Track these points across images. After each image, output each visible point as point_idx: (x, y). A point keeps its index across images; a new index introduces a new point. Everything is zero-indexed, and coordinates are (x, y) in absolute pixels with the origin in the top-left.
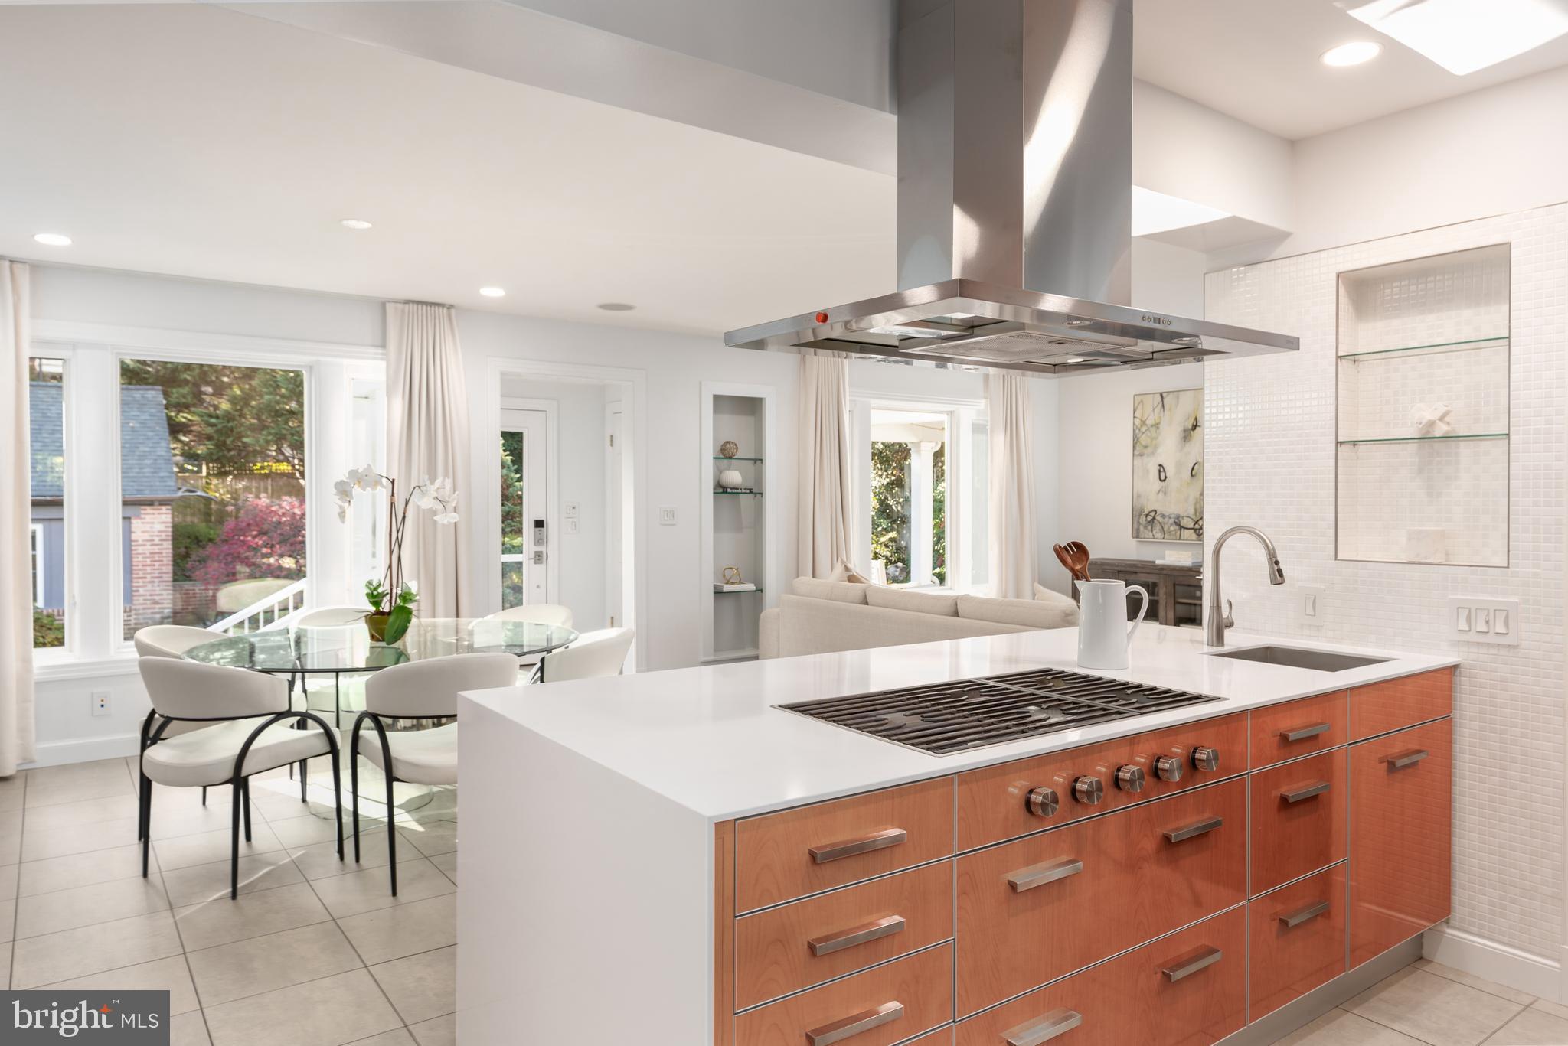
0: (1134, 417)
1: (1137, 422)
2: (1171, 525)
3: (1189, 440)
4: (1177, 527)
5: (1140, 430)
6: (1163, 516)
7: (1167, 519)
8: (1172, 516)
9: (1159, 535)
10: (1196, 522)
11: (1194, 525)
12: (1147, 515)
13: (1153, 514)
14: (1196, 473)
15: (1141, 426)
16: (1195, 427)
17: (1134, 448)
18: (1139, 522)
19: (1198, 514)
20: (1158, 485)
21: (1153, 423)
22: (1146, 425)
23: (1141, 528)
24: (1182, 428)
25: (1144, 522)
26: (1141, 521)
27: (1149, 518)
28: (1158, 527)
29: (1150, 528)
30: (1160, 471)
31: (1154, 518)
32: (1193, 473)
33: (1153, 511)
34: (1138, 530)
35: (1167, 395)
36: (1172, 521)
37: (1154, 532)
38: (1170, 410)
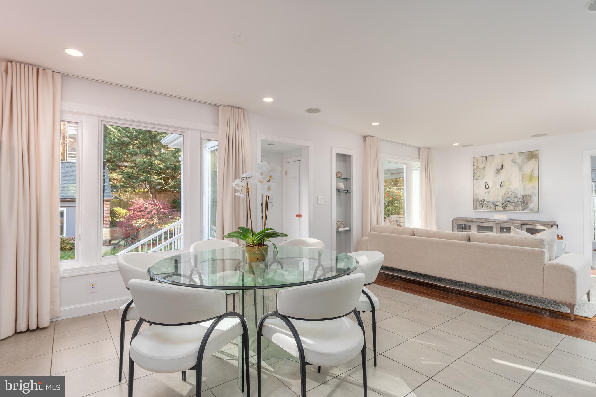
0: (474, 166)
1: (475, 167)
2: (491, 205)
3: (499, 173)
4: (494, 206)
5: (476, 170)
6: (488, 202)
7: (489, 203)
8: (492, 202)
9: (486, 209)
10: (503, 204)
11: (502, 205)
12: (480, 202)
13: (483, 201)
14: (503, 186)
15: (477, 169)
16: (502, 168)
17: (474, 177)
18: (476, 204)
19: (504, 201)
20: (485, 190)
21: (482, 167)
22: (479, 168)
23: (478, 206)
24: (496, 169)
25: (479, 204)
26: (477, 204)
27: (481, 203)
28: (485, 206)
29: (481, 206)
30: (486, 185)
31: (483, 202)
32: (501, 186)
33: (483, 200)
34: (476, 207)
35: (489, 157)
36: (491, 203)
37: (483, 208)
38: (490, 162)
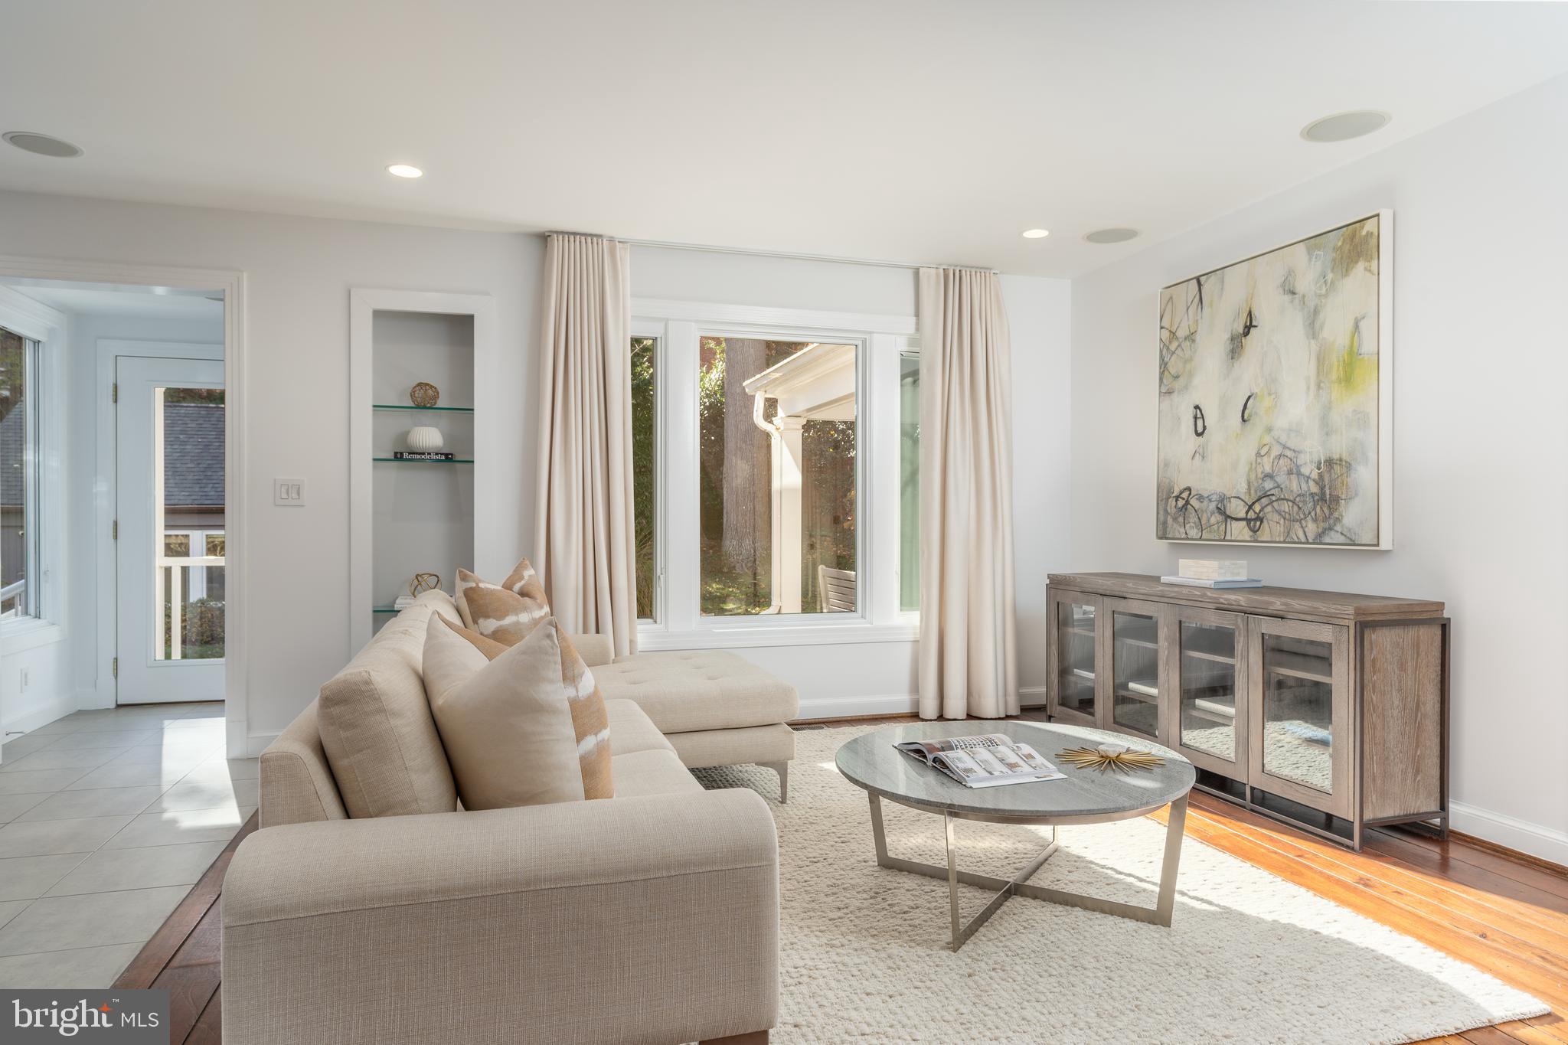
0: (1162, 328)
1: (1166, 334)
2: (1212, 513)
3: (1240, 355)
4: (1220, 518)
5: (1168, 349)
6: (1200, 498)
7: (1206, 502)
8: (1214, 497)
9: (1194, 533)
10: (1250, 507)
11: (1247, 512)
12: (1177, 498)
13: (1185, 495)
14: (1250, 416)
15: (1170, 342)
16: (1248, 328)
17: (1161, 380)
18: (1166, 511)
19: (1252, 492)
20: (1193, 442)
21: (1188, 333)
22: (1177, 338)
23: (1170, 520)
24: (1229, 335)
25: (1174, 510)
26: (1168, 508)
27: (1181, 503)
28: (1193, 518)
29: (1181, 519)
30: (1196, 418)
31: (1187, 503)
32: (1246, 417)
33: (1185, 489)
34: (1165, 523)
35: (1207, 280)
36: (1213, 506)
37: (1187, 526)
38: (1211, 305)
